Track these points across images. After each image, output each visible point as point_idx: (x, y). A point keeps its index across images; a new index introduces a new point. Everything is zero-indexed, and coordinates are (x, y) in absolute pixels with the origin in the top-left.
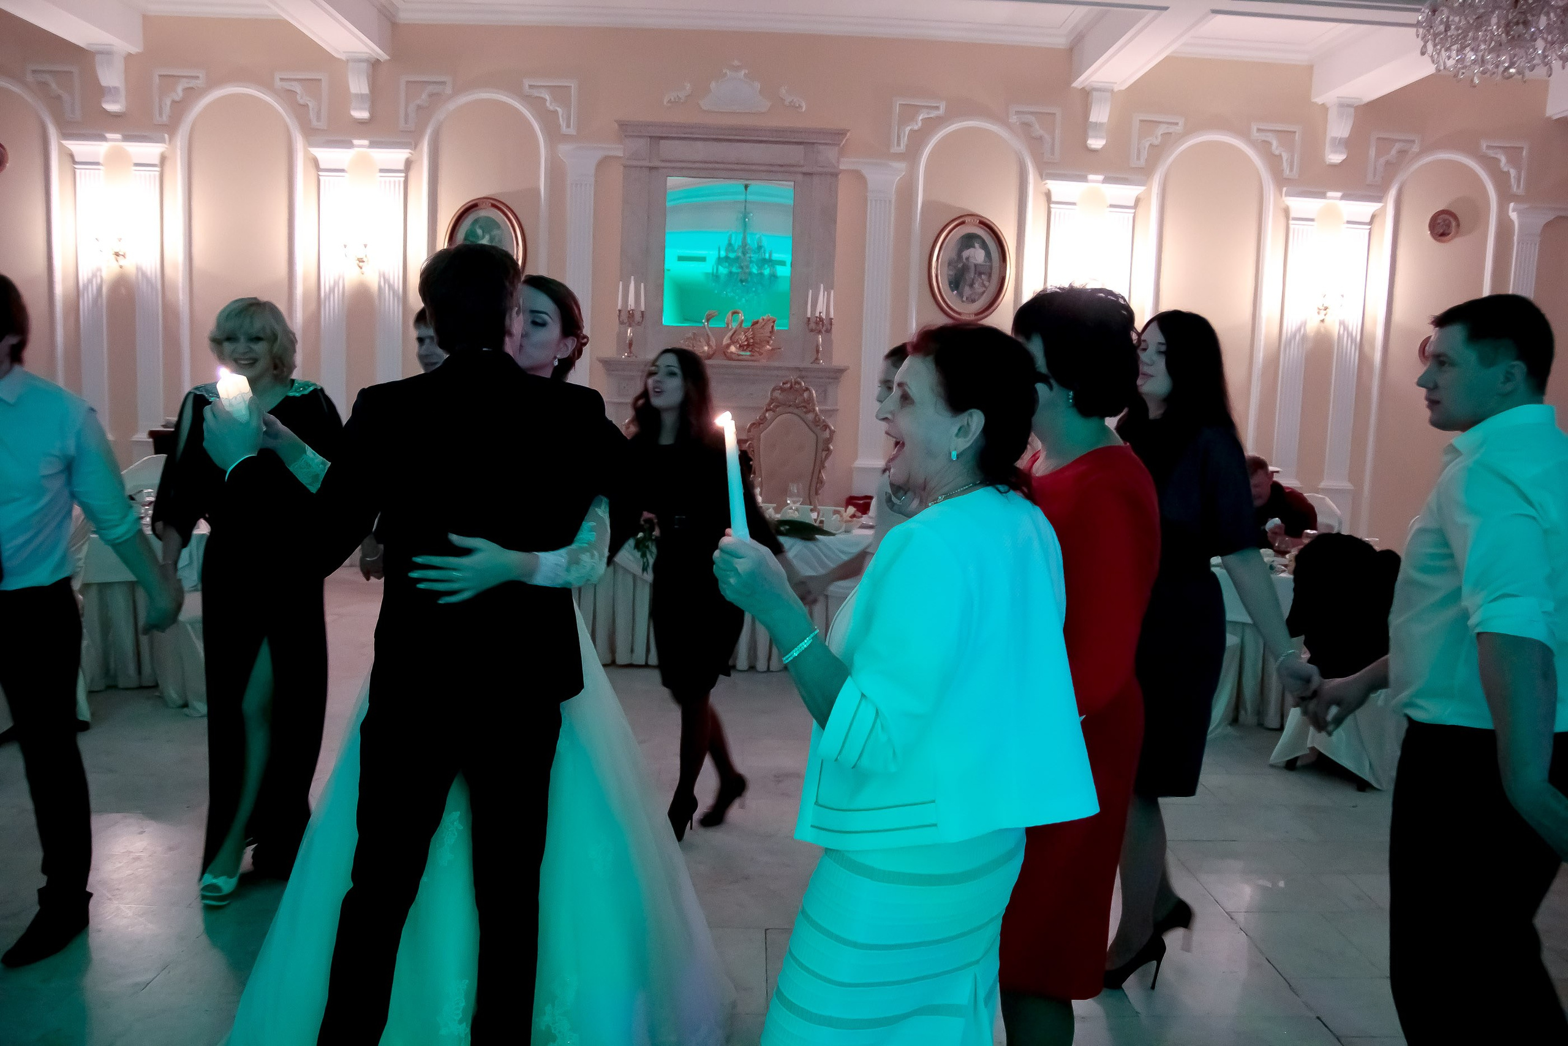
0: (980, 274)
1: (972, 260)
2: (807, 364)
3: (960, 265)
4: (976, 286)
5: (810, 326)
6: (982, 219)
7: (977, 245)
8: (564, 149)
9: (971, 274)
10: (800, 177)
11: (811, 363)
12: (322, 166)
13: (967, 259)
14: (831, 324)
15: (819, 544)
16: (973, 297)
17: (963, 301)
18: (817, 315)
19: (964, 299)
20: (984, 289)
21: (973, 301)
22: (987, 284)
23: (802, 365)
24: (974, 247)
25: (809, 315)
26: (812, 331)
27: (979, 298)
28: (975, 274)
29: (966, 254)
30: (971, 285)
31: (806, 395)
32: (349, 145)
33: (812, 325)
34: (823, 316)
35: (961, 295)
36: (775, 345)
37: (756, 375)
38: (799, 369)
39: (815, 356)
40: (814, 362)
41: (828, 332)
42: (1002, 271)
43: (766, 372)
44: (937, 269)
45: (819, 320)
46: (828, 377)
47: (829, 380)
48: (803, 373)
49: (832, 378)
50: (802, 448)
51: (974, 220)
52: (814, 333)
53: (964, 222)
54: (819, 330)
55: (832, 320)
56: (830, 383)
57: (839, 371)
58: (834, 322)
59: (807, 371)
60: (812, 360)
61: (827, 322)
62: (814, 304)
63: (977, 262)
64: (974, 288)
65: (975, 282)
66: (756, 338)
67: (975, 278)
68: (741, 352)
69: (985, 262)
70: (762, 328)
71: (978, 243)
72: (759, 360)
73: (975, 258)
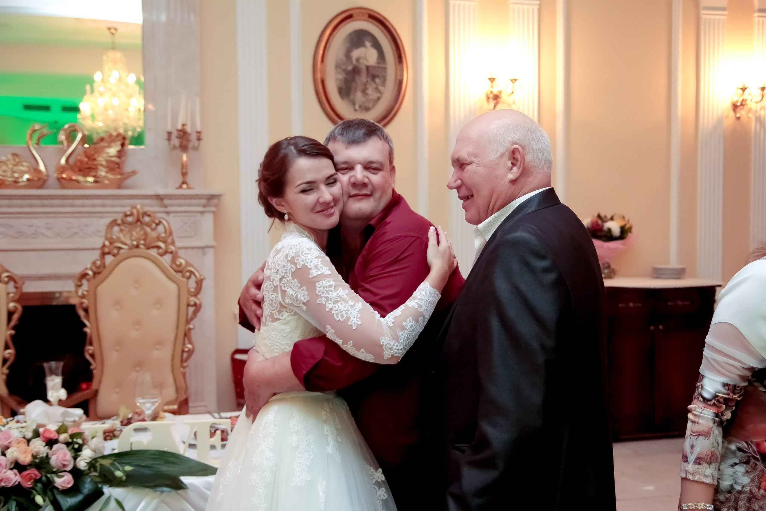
0: (373, 77)
1: (362, 61)
2: (172, 190)
3: (350, 68)
4: (370, 91)
5: (172, 142)
6: (372, 13)
7: (368, 44)
9: (363, 78)
11: (177, 188)
13: (358, 60)
14: (199, 139)
16: (366, 104)
17: (356, 110)
18: (180, 127)
19: (357, 107)
20: (378, 95)
21: (367, 109)
22: (381, 88)
23: (161, 191)
24: (365, 46)
25: (169, 129)
26: (174, 148)
27: (374, 105)
28: (368, 76)
29: (356, 53)
30: (364, 91)
33: (176, 142)
34: (188, 129)
35: (353, 103)
36: (128, 168)
37: (104, 206)
38: (159, 198)
39: (180, 180)
40: (180, 187)
41: (196, 148)
42: (398, 74)
43: (116, 202)
44: (323, 72)
45: (183, 134)
46: (199, 205)
47: (201, 209)
48: (166, 202)
49: (204, 206)
50: (159, 303)
51: (363, 14)
52: (178, 152)
53: (350, 17)
54: (184, 148)
55: (199, 133)
56: (202, 213)
57: (212, 197)
58: (203, 136)
59: (170, 199)
60: (178, 185)
61: (193, 137)
62: (175, 115)
63: (368, 64)
64: (367, 94)
65: (368, 86)
66: (101, 159)
67: (367, 81)
68: (80, 178)
69: (378, 63)
70: (109, 147)
71: (369, 41)
72: (106, 187)
73: (366, 59)
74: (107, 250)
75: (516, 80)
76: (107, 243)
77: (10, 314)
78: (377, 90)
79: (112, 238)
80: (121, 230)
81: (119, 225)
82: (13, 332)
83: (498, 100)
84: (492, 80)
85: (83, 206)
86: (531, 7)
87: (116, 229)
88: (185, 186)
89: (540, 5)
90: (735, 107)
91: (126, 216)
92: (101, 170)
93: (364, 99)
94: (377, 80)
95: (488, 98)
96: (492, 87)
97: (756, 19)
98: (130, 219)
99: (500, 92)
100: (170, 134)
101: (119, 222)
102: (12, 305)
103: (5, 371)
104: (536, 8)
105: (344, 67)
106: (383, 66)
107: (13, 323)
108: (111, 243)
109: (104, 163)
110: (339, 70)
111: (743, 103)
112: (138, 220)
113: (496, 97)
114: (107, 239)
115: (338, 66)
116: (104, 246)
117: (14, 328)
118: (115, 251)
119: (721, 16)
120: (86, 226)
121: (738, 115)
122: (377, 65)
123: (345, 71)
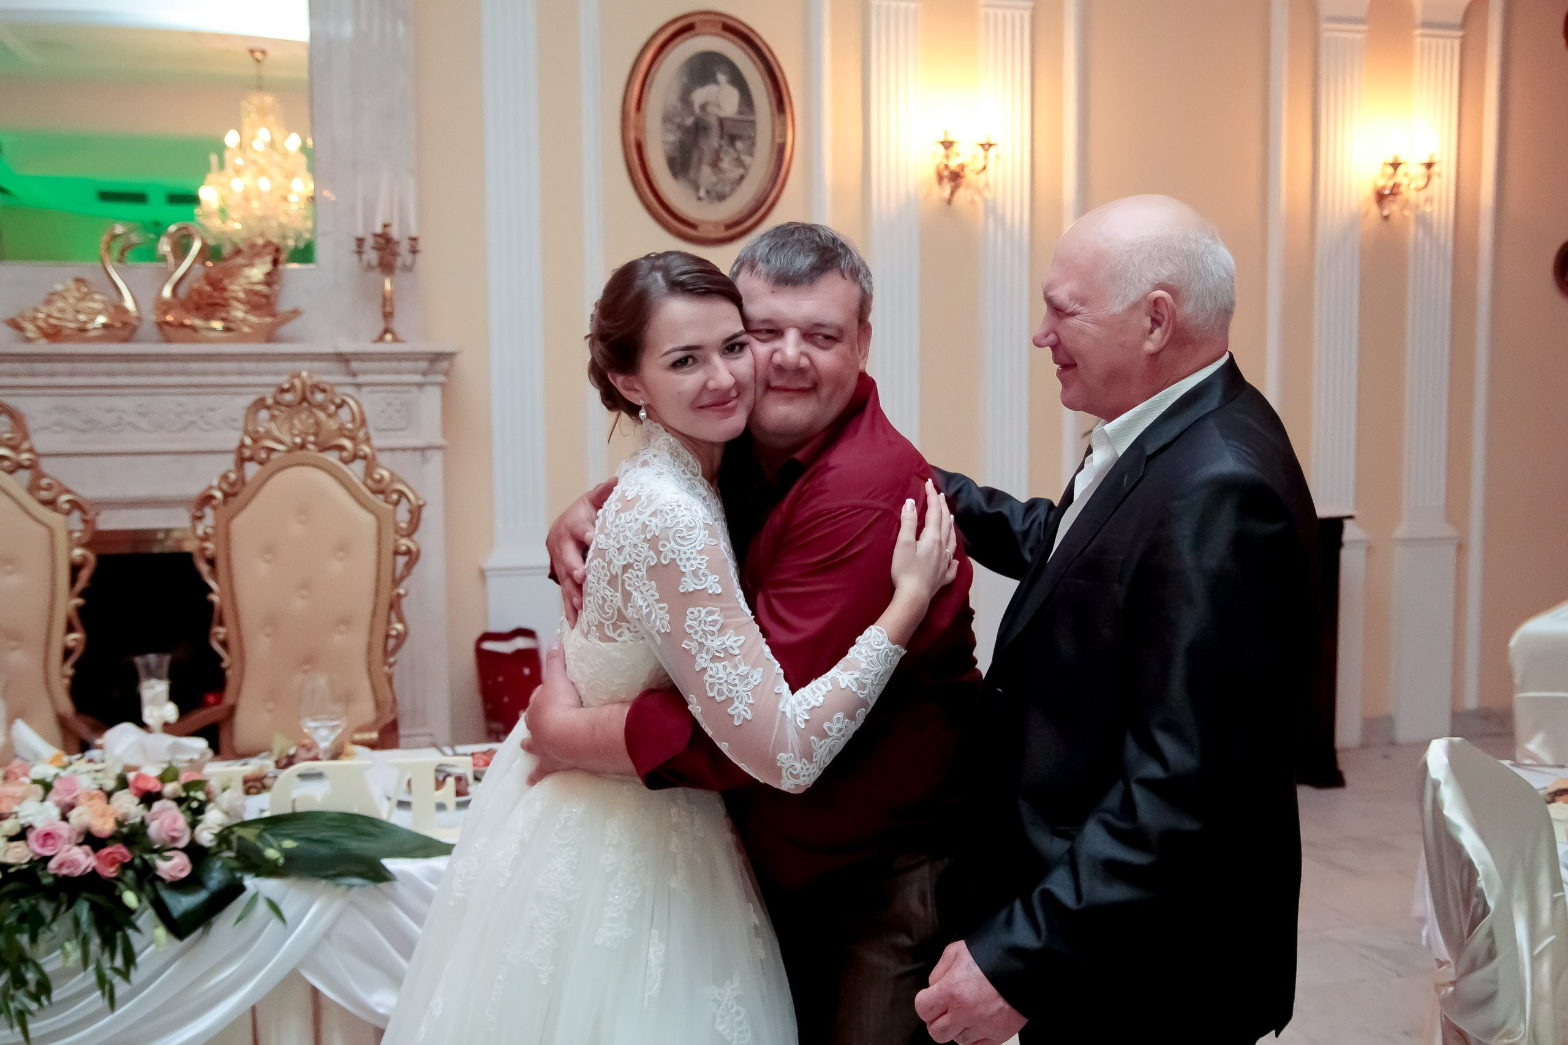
0: (732, 139)
1: (711, 109)
2: (365, 345)
3: (689, 121)
4: (725, 164)
5: (365, 257)
6: (730, 22)
7: (722, 78)
9: (713, 141)
11: (375, 341)
13: (703, 107)
14: (414, 251)
16: (719, 188)
17: (700, 199)
18: (379, 229)
19: (702, 193)
20: (741, 171)
21: (721, 197)
22: (747, 159)
23: (346, 346)
24: (715, 81)
25: (360, 233)
26: (369, 267)
27: (733, 190)
28: (722, 137)
29: (700, 96)
30: (715, 164)
33: (372, 256)
34: (395, 233)
35: (696, 187)
36: (284, 305)
37: (241, 373)
38: (343, 358)
39: (380, 326)
40: (381, 339)
41: (408, 268)
42: (777, 133)
43: (264, 366)
44: (640, 128)
45: (385, 243)
46: (415, 372)
47: (418, 378)
48: (355, 365)
49: (424, 374)
50: (343, 548)
51: (713, 23)
52: (376, 274)
53: (688, 29)
54: (386, 266)
55: (414, 239)
56: (420, 385)
57: (436, 358)
58: (421, 246)
59: (362, 360)
60: (376, 337)
61: (404, 248)
63: (723, 115)
64: (720, 170)
65: (722, 155)
66: (236, 288)
67: (721, 146)
68: (198, 322)
69: (740, 112)
70: (251, 265)
71: (725, 73)
72: (245, 338)
73: (719, 106)
74: (247, 453)
75: (990, 145)
76: (248, 441)
77: (75, 569)
78: (739, 163)
79: (257, 432)
80: (273, 418)
81: (268, 408)
82: (79, 601)
83: (959, 180)
84: (948, 145)
85: (204, 373)
86: (1017, 13)
87: (264, 414)
88: (389, 337)
89: (1034, 8)
90: (1381, 197)
91: (283, 391)
92: (237, 309)
93: (714, 179)
94: (739, 145)
95: (940, 178)
96: (947, 157)
97: (1418, 40)
98: (288, 397)
99: (962, 167)
100: (360, 241)
101: (270, 401)
102: (78, 552)
103: (69, 671)
104: (1027, 15)
105: (678, 120)
106: (750, 118)
107: (81, 584)
108: (255, 441)
109: (241, 295)
110: (670, 126)
111: (1395, 191)
112: (304, 399)
113: (956, 177)
114: (246, 432)
115: (667, 119)
116: (242, 445)
117: (82, 594)
118: (263, 455)
119: (1357, 34)
120: (211, 410)
121: (1386, 212)
122: (739, 117)
123: (680, 127)
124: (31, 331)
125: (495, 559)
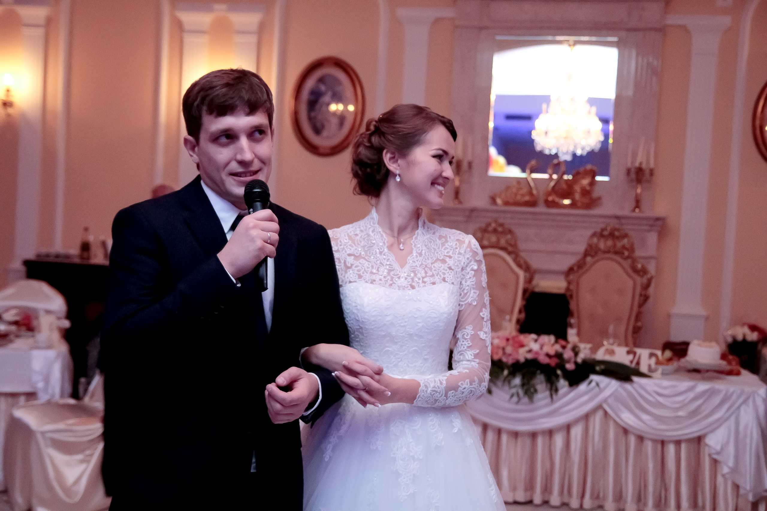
2: (626, 212)
5: (630, 177)
8: (403, 12)
10: (623, 34)
11: (631, 212)
12: (187, 27)
14: (651, 175)
15: (635, 385)
18: (637, 165)
23: (620, 213)
25: (629, 165)
26: (632, 181)
31: (625, 241)
32: (210, 10)
33: (633, 176)
34: (644, 166)
36: (595, 195)
37: (576, 222)
38: (618, 217)
39: (634, 205)
40: (634, 211)
41: (648, 182)
43: (586, 219)
44: (761, 120)
45: (639, 171)
46: (646, 225)
47: (647, 228)
48: (623, 221)
49: (651, 226)
52: (634, 184)
54: (639, 181)
55: (652, 170)
56: (650, 231)
57: (658, 219)
58: (655, 172)
59: (626, 219)
61: (647, 172)
62: (635, 155)
70: (583, 178)
72: (578, 208)
74: (588, 253)
76: (589, 248)
80: (598, 240)
81: (597, 236)
85: (562, 221)
87: (595, 238)
88: (637, 210)
100: (629, 171)
101: (598, 234)
112: (610, 234)
114: (588, 245)
116: (586, 250)
124: (499, 201)
125: (676, 310)
